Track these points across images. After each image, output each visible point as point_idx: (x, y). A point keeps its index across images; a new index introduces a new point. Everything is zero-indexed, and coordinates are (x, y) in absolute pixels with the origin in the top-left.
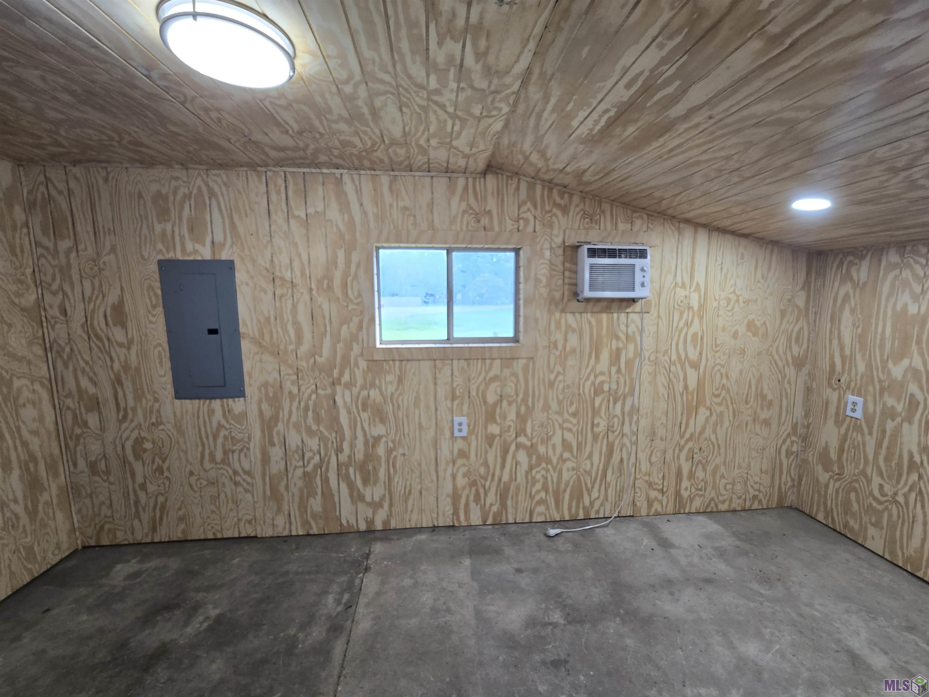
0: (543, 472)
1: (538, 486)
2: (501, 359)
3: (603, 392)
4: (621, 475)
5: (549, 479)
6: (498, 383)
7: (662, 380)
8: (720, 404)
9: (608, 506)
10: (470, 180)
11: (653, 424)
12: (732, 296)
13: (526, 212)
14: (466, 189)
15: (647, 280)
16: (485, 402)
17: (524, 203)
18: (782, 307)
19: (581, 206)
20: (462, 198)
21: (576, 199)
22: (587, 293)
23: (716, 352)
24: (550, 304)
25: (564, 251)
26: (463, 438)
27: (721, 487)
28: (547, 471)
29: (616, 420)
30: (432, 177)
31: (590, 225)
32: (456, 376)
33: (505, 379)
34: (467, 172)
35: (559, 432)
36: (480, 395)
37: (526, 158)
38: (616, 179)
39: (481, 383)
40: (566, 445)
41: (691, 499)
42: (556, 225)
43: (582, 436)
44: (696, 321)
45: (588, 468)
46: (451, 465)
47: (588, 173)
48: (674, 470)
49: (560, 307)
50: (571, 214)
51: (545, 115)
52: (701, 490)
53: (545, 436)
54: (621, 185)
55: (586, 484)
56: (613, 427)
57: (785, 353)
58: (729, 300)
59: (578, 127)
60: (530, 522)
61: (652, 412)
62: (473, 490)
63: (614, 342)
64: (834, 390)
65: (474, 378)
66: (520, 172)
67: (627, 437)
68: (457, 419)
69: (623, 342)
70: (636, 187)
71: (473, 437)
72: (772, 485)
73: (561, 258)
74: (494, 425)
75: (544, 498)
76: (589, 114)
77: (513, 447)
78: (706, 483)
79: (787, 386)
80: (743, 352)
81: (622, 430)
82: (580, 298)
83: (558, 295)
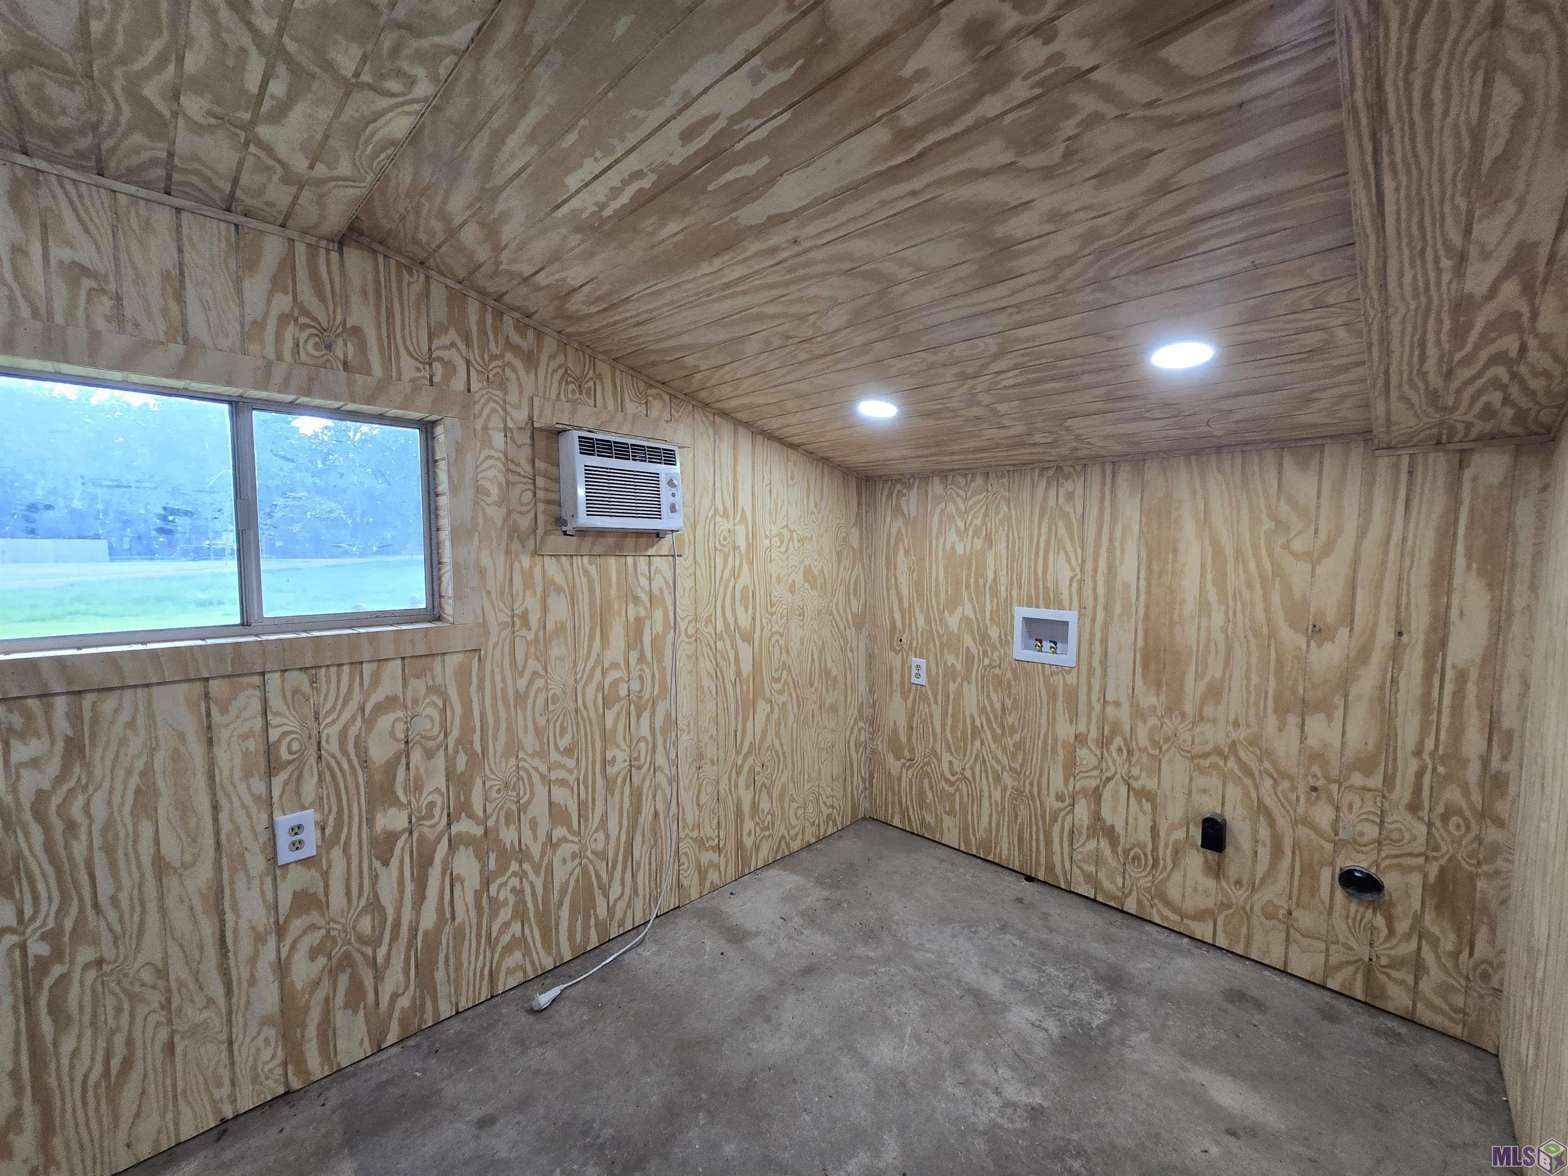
0: (515, 882)
1: (505, 914)
2: (403, 658)
3: (619, 699)
4: (656, 841)
5: (528, 891)
6: (399, 714)
7: (705, 665)
8: (780, 692)
9: (639, 904)
10: (301, 249)
11: (699, 741)
12: (785, 531)
13: (445, 348)
14: (287, 263)
15: (678, 500)
16: (365, 762)
17: (443, 329)
18: (838, 549)
19: (560, 358)
20: (276, 284)
21: (550, 344)
22: (584, 520)
23: (773, 614)
24: (510, 538)
25: (532, 437)
26: (306, 862)
27: (792, 815)
28: (523, 875)
29: (642, 745)
30: (178, 210)
31: (578, 395)
32: (277, 714)
33: (415, 702)
34: (290, 223)
35: (541, 791)
36: (351, 748)
37: (452, 233)
38: (626, 319)
39: (353, 719)
40: (557, 813)
41: (757, 847)
42: (513, 387)
43: (586, 787)
44: (745, 567)
45: (600, 847)
46: (272, 941)
47: (579, 297)
48: (732, 809)
49: (531, 545)
50: (541, 371)
51: (513, 141)
52: (767, 829)
53: (514, 808)
54: (633, 332)
55: (598, 877)
56: (638, 759)
57: (845, 611)
58: (781, 536)
59: (577, 192)
60: (492, 997)
61: (696, 722)
62: (343, 980)
63: (631, 607)
64: (897, 653)
65: (328, 713)
66: (431, 262)
67: (662, 771)
68: (284, 821)
69: (645, 608)
70: (658, 341)
71: (337, 853)
72: (845, 795)
73: (526, 451)
74: (393, 811)
75: (519, 934)
76: (604, 172)
77: (442, 849)
78: (773, 815)
79: (850, 655)
80: (802, 614)
81: (653, 761)
82: (569, 528)
83: (524, 523)
